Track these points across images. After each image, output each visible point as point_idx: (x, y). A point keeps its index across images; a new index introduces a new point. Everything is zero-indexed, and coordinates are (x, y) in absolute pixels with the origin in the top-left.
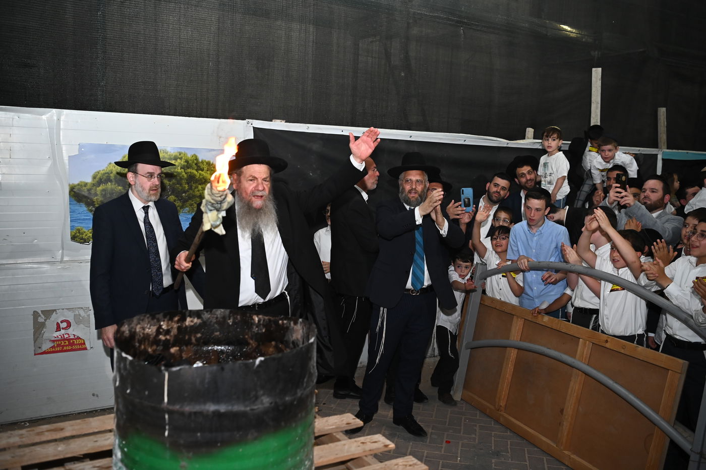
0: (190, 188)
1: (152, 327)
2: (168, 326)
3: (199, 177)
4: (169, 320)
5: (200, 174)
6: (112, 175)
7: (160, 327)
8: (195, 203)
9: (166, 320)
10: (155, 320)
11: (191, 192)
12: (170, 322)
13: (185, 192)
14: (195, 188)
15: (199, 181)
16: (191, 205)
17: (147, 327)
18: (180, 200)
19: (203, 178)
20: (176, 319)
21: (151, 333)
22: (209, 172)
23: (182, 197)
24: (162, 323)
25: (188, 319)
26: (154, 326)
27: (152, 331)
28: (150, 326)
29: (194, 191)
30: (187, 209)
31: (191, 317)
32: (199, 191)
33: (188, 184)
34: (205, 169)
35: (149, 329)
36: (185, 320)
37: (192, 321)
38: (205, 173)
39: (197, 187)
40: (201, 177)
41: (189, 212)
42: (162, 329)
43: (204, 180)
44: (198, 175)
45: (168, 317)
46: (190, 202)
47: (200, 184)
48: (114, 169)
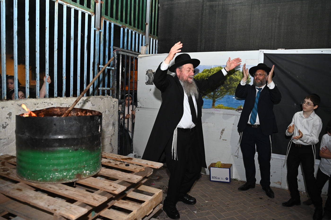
0: (231, 83)
1: (74, 113)
2: (81, 114)
3: (235, 78)
4: (81, 112)
5: (235, 77)
6: (199, 77)
7: (78, 114)
8: (233, 90)
9: (80, 112)
10: (76, 111)
11: (231, 85)
12: (82, 113)
13: (228, 85)
14: (233, 83)
15: (235, 80)
16: (231, 91)
17: (72, 112)
18: (226, 89)
19: (237, 79)
20: (84, 112)
21: (74, 115)
22: (239, 76)
23: (227, 87)
24: (79, 113)
25: (88, 113)
26: (75, 113)
27: (74, 114)
28: (74, 112)
29: (232, 85)
30: (229, 93)
31: (89, 113)
32: (234, 85)
33: (230, 81)
34: (238, 75)
35: (73, 113)
36: (87, 113)
37: (89, 114)
38: (238, 76)
39: (234, 83)
40: (236, 78)
41: (229, 94)
42: (79, 115)
43: (237, 80)
44: (234, 77)
45: (81, 111)
46: (230, 90)
47: (235, 82)
48: (200, 75)
